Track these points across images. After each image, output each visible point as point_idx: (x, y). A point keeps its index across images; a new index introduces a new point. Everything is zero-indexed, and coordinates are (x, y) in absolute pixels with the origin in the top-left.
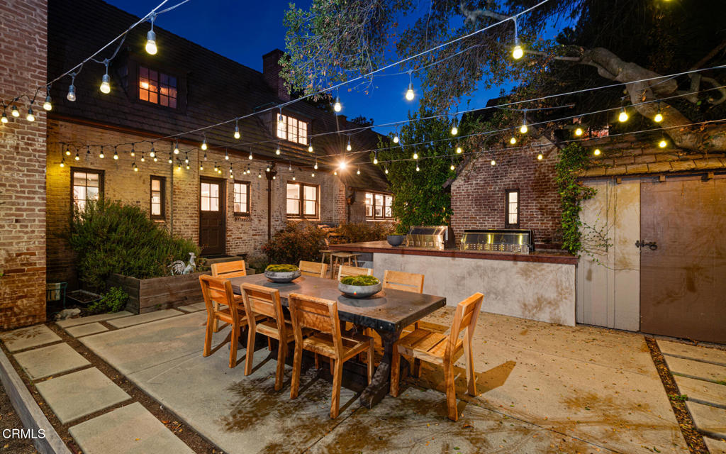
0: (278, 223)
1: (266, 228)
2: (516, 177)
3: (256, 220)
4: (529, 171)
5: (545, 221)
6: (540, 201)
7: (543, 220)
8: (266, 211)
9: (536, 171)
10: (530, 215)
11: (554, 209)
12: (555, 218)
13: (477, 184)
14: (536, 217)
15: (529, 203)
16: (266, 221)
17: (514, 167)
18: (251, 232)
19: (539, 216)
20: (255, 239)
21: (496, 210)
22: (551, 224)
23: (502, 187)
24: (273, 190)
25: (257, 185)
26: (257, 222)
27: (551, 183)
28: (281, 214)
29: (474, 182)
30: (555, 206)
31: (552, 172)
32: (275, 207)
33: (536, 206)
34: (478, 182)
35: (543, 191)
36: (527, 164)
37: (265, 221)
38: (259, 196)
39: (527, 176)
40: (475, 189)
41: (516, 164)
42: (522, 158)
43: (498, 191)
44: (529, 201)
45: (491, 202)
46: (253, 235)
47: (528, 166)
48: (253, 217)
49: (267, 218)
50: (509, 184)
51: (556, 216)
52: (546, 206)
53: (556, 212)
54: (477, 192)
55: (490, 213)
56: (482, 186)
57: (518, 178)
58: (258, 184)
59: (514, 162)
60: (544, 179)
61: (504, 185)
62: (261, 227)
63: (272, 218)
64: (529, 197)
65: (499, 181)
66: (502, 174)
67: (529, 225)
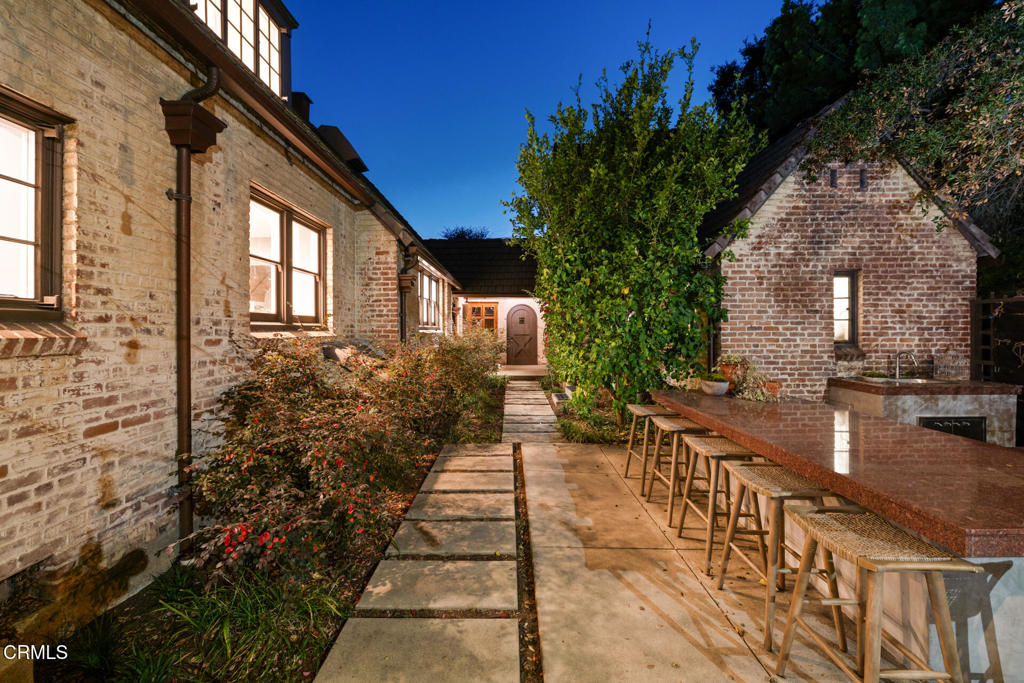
0: (217, 352)
1: (168, 381)
2: (856, 245)
3: (107, 343)
4: (879, 236)
5: (907, 336)
6: (899, 297)
7: (904, 334)
8: (167, 300)
9: (892, 236)
10: (881, 323)
11: (921, 312)
12: (923, 329)
13: (779, 254)
14: (891, 328)
15: (880, 300)
16: (170, 345)
17: (852, 225)
18: (78, 419)
19: (897, 326)
20: (103, 453)
21: (817, 312)
22: (917, 342)
23: (830, 264)
24: (200, 206)
25: (114, 151)
26: (116, 356)
27: (916, 261)
28: (228, 313)
29: (773, 251)
30: (925, 306)
31: (918, 242)
32: (205, 284)
33: (891, 305)
34: (782, 251)
35: (903, 277)
36: (875, 221)
37: (160, 349)
38: (127, 218)
39: (877, 245)
40: (774, 266)
41: (855, 219)
42: (866, 207)
43: (822, 272)
44: (880, 296)
45: (808, 295)
46: (90, 433)
47: (878, 225)
48: (91, 330)
49: (171, 329)
50: (843, 260)
51: (925, 325)
52: (909, 306)
53: (925, 318)
54: (780, 272)
55: (804, 318)
56: (789, 260)
57: (859, 248)
58: (124, 148)
59: (851, 215)
60: (906, 253)
61: (833, 260)
62: (142, 382)
63: (194, 330)
64: (879, 288)
65: (823, 252)
66: (829, 236)
67: (879, 343)
